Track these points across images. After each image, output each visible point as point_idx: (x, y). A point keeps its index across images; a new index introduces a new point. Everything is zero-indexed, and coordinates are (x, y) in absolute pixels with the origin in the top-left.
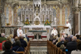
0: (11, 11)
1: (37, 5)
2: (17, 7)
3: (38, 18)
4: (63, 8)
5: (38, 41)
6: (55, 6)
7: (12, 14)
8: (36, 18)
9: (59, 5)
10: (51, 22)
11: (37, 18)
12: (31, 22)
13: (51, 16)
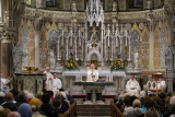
0: (33, 37)
1: (94, 23)
2: (48, 26)
3: (97, 53)
4: (157, 29)
5: (93, 106)
6: (138, 24)
7: (36, 44)
8: (91, 53)
9: (146, 23)
10: (126, 62)
11: (94, 54)
12: (80, 63)
13: (127, 48)
